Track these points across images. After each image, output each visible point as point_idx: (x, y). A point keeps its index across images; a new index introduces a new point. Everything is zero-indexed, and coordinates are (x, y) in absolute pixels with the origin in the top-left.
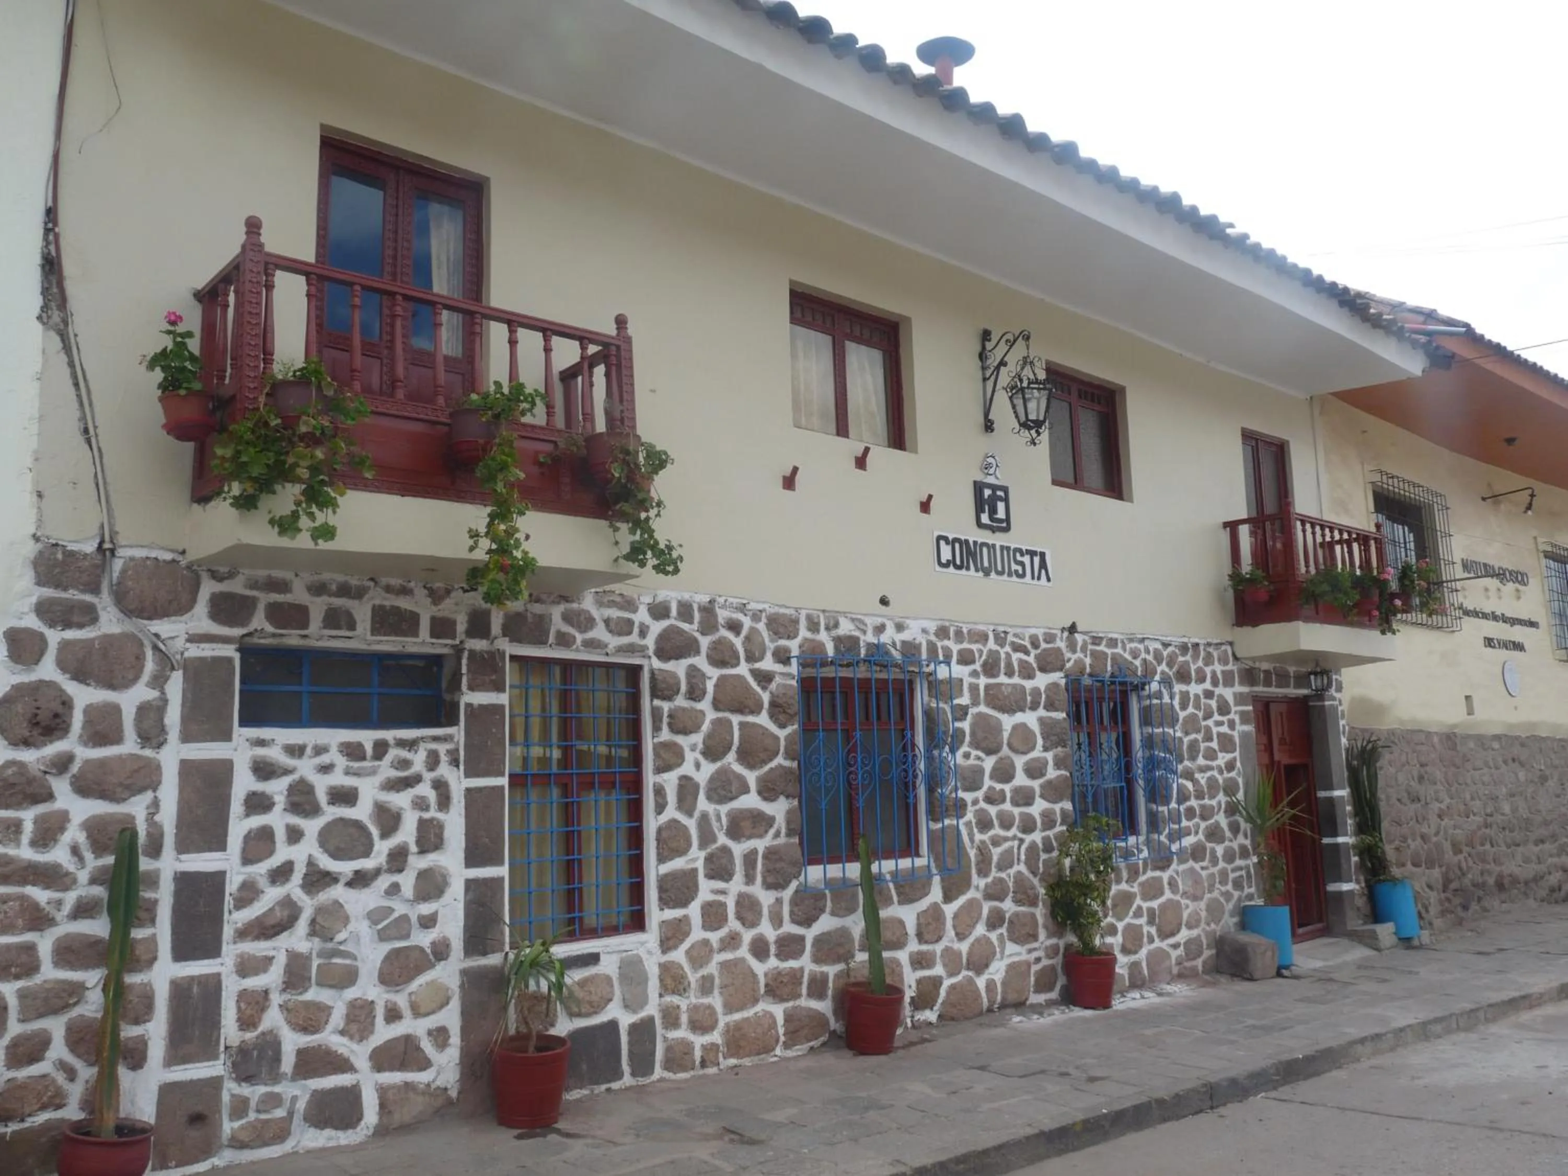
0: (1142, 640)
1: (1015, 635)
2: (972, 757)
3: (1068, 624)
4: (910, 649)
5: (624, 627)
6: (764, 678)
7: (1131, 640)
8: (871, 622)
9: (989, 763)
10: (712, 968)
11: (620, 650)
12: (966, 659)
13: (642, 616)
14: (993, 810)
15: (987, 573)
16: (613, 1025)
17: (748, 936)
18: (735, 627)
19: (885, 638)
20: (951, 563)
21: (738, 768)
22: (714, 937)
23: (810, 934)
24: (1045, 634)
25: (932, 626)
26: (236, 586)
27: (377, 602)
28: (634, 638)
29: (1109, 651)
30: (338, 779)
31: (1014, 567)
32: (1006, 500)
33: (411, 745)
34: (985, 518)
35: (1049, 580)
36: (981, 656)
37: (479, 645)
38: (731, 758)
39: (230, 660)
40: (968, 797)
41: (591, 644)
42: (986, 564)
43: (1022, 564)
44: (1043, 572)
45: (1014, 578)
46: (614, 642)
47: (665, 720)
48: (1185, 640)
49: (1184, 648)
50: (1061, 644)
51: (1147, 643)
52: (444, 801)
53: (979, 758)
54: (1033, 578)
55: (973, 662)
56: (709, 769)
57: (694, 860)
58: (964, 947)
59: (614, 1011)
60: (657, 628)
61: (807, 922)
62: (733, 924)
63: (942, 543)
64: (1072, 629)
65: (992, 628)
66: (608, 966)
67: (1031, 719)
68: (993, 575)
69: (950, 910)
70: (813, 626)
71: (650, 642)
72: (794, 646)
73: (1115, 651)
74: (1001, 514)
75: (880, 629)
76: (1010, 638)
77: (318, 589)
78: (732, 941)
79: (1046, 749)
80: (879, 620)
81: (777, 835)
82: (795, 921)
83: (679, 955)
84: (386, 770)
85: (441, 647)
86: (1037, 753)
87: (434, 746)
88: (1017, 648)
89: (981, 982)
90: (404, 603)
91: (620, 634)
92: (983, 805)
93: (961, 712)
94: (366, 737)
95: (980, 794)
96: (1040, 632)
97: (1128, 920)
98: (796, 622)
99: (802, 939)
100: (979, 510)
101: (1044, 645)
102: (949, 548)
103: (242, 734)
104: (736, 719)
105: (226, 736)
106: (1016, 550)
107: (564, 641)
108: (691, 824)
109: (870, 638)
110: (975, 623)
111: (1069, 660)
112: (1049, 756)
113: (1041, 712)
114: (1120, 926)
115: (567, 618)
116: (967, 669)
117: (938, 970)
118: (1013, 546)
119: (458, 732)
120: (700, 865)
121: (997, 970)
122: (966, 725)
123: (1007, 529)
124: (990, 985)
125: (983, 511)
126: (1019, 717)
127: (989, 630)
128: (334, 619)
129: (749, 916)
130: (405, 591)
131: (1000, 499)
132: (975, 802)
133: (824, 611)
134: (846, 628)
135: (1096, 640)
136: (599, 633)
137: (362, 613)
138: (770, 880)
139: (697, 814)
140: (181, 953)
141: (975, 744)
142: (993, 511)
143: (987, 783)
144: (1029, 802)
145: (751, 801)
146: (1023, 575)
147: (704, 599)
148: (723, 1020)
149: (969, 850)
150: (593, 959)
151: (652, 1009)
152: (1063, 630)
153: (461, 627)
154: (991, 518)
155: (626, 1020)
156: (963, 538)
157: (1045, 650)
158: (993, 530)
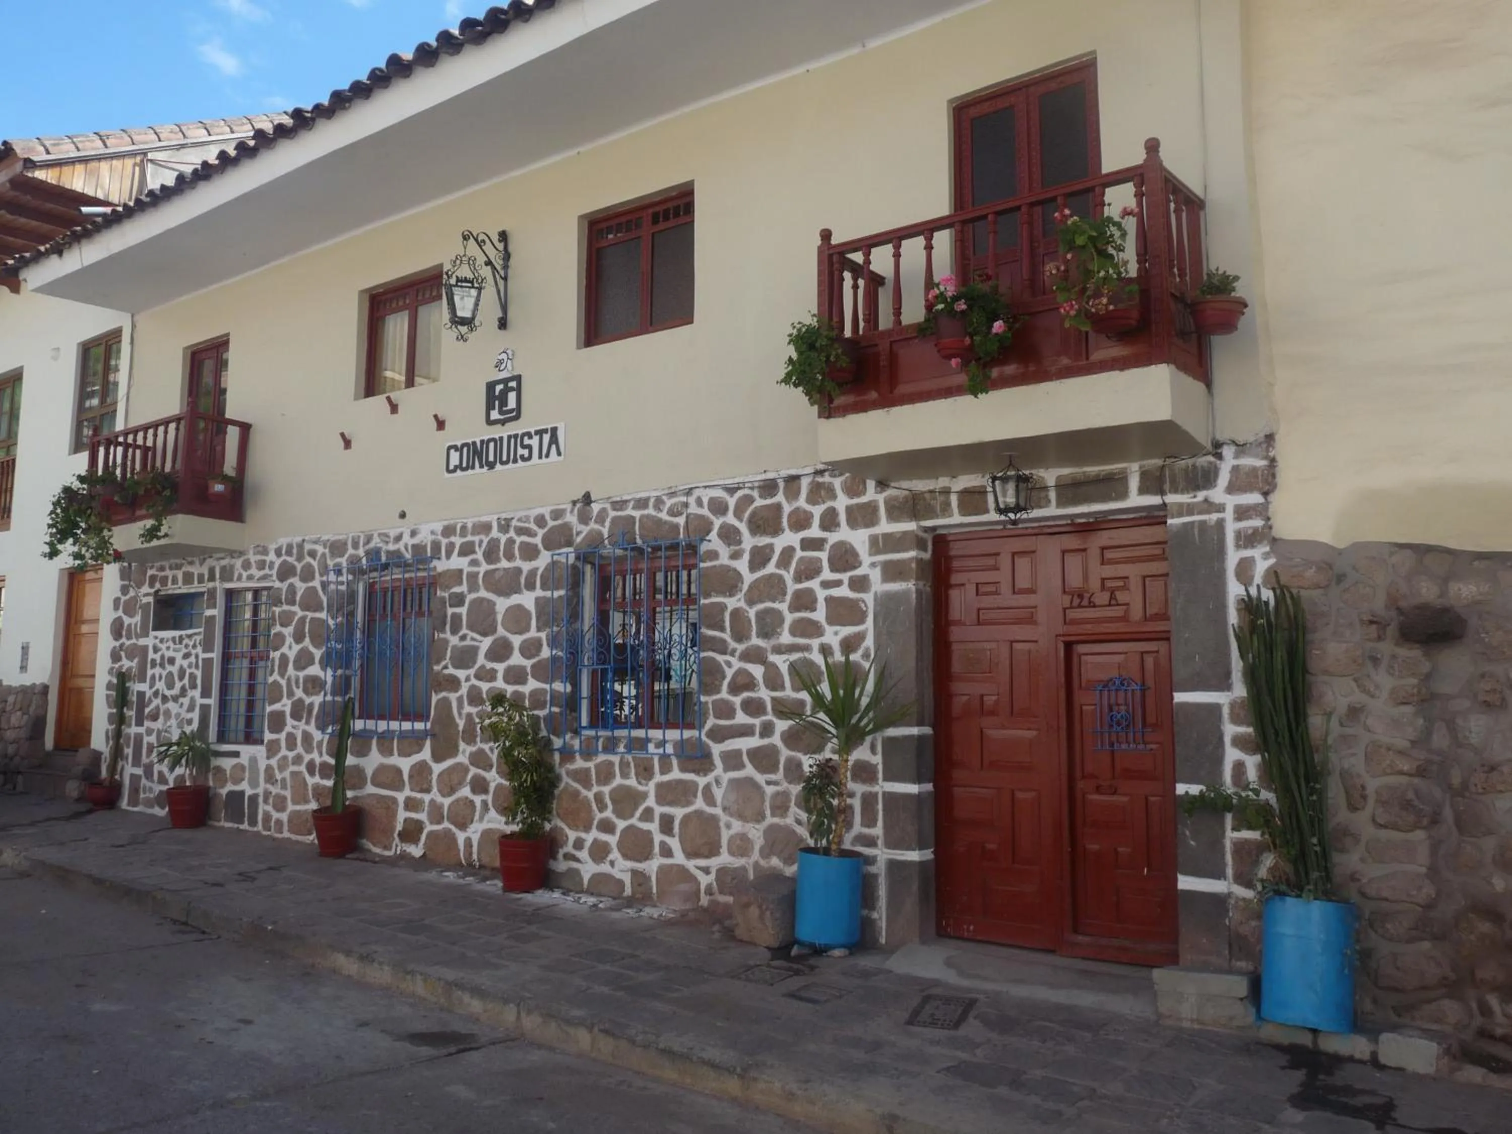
0: (689, 492)
1: (519, 520)
2: (469, 638)
3: (579, 495)
4: (418, 549)
5: (263, 565)
6: (327, 587)
7: (672, 494)
8: (393, 533)
9: (486, 643)
10: (287, 774)
11: (261, 579)
12: (468, 549)
14: (485, 686)
15: (491, 466)
16: (242, 793)
17: (306, 758)
18: (312, 554)
19: (400, 546)
20: (460, 467)
21: (310, 648)
22: (291, 755)
24: (552, 512)
25: (438, 527)
27: (185, 570)
28: (267, 572)
29: (637, 514)
30: (171, 655)
31: (520, 451)
32: (519, 390)
33: (189, 637)
34: (495, 415)
35: (559, 454)
36: (480, 546)
37: (211, 585)
38: (307, 641)
39: (150, 604)
40: (461, 674)
41: (249, 578)
42: (491, 458)
43: (530, 447)
44: (554, 447)
45: (520, 463)
46: (258, 574)
47: (277, 619)
48: (770, 475)
49: (769, 487)
50: (571, 518)
51: (697, 493)
52: (197, 666)
53: (473, 639)
54: (540, 457)
55: (474, 552)
56: (296, 648)
57: (284, 705)
58: (447, 802)
59: (244, 786)
60: (277, 562)
62: (300, 749)
63: (452, 451)
64: (587, 499)
65: (496, 517)
66: (244, 760)
67: (527, 600)
68: (498, 466)
69: (437, 768)
70: (356, 545)
71: (275, 571)
72: (343, 561)
73: (646, 512)
74: (512, 403)
75: (399, 538)
76: (514, 523)
77: (171, 568)
78: (298, 760)
79: (539, 629)
80: (399, 531)
81: (326, 694)
82: (329, 753)
83: (274, 762)
84: (183, 650)
85: (201, 588)
86: (533, 633)
87: (195, 637)
88: (520, 531)
89: (461, 837)
90: (190, 569)
91: (261, 569)
92: (474, 681)
93: (459, 600)
94: (177, 634)
95: (472, 672)
96: (546, 511)
97: (634, 821)
98: (345, 544)
100: (490, 407)
101: (551, 523)
102: (458, 454)
103: (152, 634)
104: (309, 616)
105: (148, 635)
106: (524, 435)
107: (240, 578)
108: (283, 682)
109: (392, 547)
110: (480, 516)
111: (578, 533)
112: (543, 635)
113: (539, 592)
114: (621, 824)
115: (242, 565)
116: (466, 560)
117: (422, 816)
118: (520, 432)
119: (201, 630)
120: (288, 710)
121: (475, 831)
122: (463, 610)
123: (517, 417)
124: (468, 842)
125: (494, 408)
126: (515, 599)
127: (493, 519)
128: (174, 581)
129: (308, 746)
130: (192, 563)
131: (512, 389)
132: (468, 679)
133: (362, 532)
134: (376, 542)
135: (619, 505)
136: (253, 571)
137: (180, 576)
138: (319, 724)
139: (286, 677)
140: (137, 723)
141: (471, 627)
142: (504, 402)
143: (481, 660)
144: (522, 681)
145: (315, 670)
146: (530, 458)
147: (298, 539)
148: (291, 807)
149: (458, 720)
150: (236, 754)
151: (260, 790)
152: (574, 503)
153: (206, 577)
154: (501, 412)
155: (249, 792)
156: (470, 441)
157: (553, 528)
158: (503, 422)
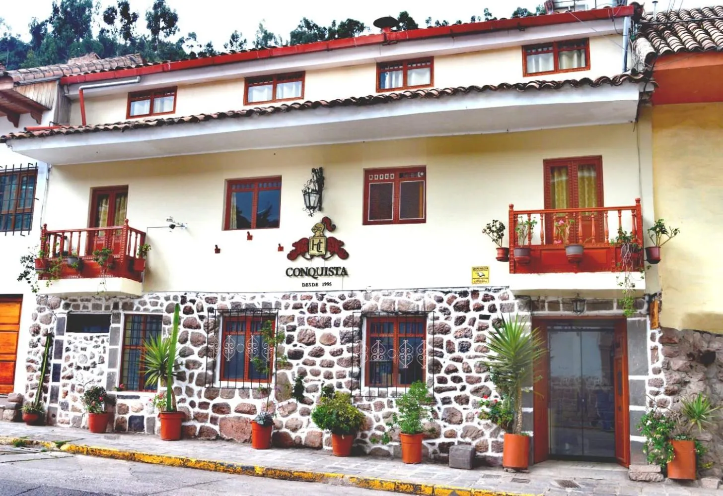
0: (424, 291)
1: (329, 295)
2: (298, 346)
4: (267, 304)
5: (155, 304)
6: (202, 318)
7: (415, 292)
8: (249, 296)
9: (309, 349)
11: (153, 311)
12: (298, 306)
13: (162, 300)
14: (308, 368)
16: (142, 417)
17: (189, 400)
18: (193, 301)
19: (254, 301)
21: (192, 347)
23: (212, 403)
24: (349, 293)
25: (279, 295)
26: (68, 301)
27: (94, 302)
28: (158, 307)
29: (397, 299)
30: (83, 345)
33: (98, 337)
36: (306, 305)
37: (115, 311)
38: (188, 343)
39: (65, 318)
40: (294, 362)
41: (145, 310)
46: (152, 308)
47: (167, 331)
48: (465, 289)
49: (464, 294)
50: (360, 297)
52: (104, 352)
53: (301, 346)
55: (302, 308)
56: (180, 346)
58: (285, 419)
59: (143, 413)
60: (166, 304)
61: (212, 398)
62: (184, 395)
65: (315, 293)
66: (142, 400)
67: (335, 331)
69: (279, 404)
70: (223, 299)
71: (164, 308)
72: (215, 306)
73: (401, 298)
75: (253, 298)
76: (326, 296)
77: (82, 300)
78: (183, 400)
79: (342, 344)
80: (253, 295)
81: (202, 369)
82: (206, 397)
84: (93, 343)
85: (108, 312)
86: (338, 346)
87: (104, 337)
88: (330, 300)
89: (294, 435)
90: (99, 302)
91: (154, 306)
92: (302, 366)
93: (292, 329)
94: (88, 335)
95: (300, 361)
96: (345, 293)
98: (216, 298)
99: (208, 404)
101: (348, 299)
103: (66, 334)
104: (190, 331)
105: (63, 335)
107: (138, 309)
109: (248, 302)
110: (305, 292)
111: (364, 304)
113: (342, 328)
115: (140, 303)
116: (297, 311)
119: (108, 334)
121: (303, 433)
122: (295, 334)
124: (299, 437)
126: (328, 330)
128: (85, 307)
129: (189, 393)
130: (100, 299)
132: (298, 364)
134: (238, 299)
135: (387, 294)
136: (148, 306)
137: (90, 305)
138: (198, 383)
140: (54, 381)
141: (300, 341)
143: (306, 356)
144: (330, 366)
145: (195, 357)
147: (183, 293)
149: (292, 383)
150: (138, 397)
151: (155, 415)
152: (361, 291)
153: (112, 307)
155: (146, 416)
157: (349, 301)
